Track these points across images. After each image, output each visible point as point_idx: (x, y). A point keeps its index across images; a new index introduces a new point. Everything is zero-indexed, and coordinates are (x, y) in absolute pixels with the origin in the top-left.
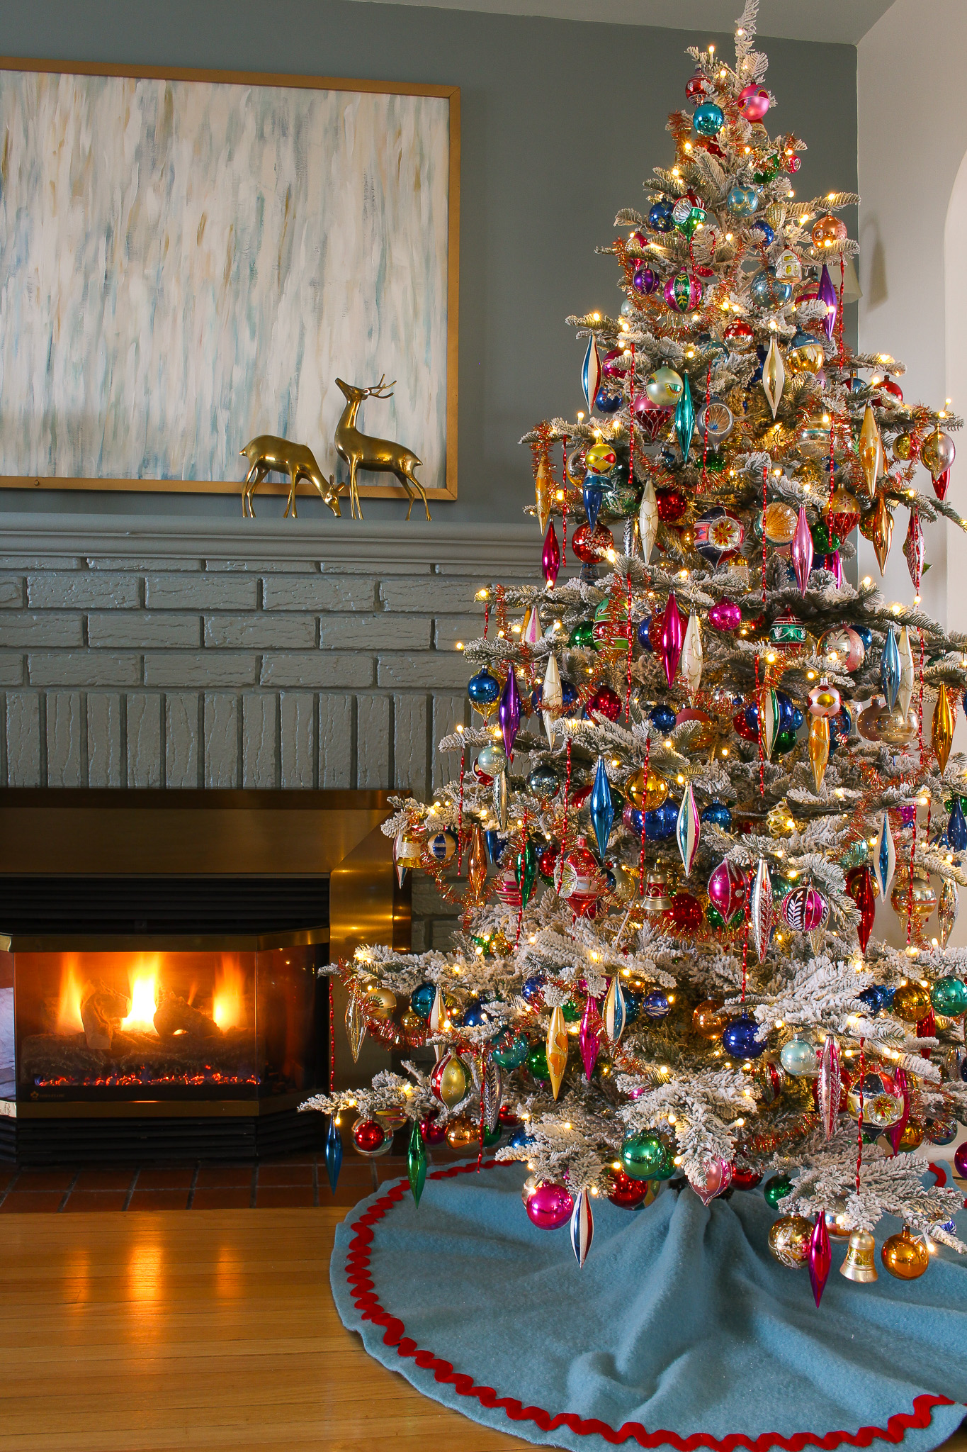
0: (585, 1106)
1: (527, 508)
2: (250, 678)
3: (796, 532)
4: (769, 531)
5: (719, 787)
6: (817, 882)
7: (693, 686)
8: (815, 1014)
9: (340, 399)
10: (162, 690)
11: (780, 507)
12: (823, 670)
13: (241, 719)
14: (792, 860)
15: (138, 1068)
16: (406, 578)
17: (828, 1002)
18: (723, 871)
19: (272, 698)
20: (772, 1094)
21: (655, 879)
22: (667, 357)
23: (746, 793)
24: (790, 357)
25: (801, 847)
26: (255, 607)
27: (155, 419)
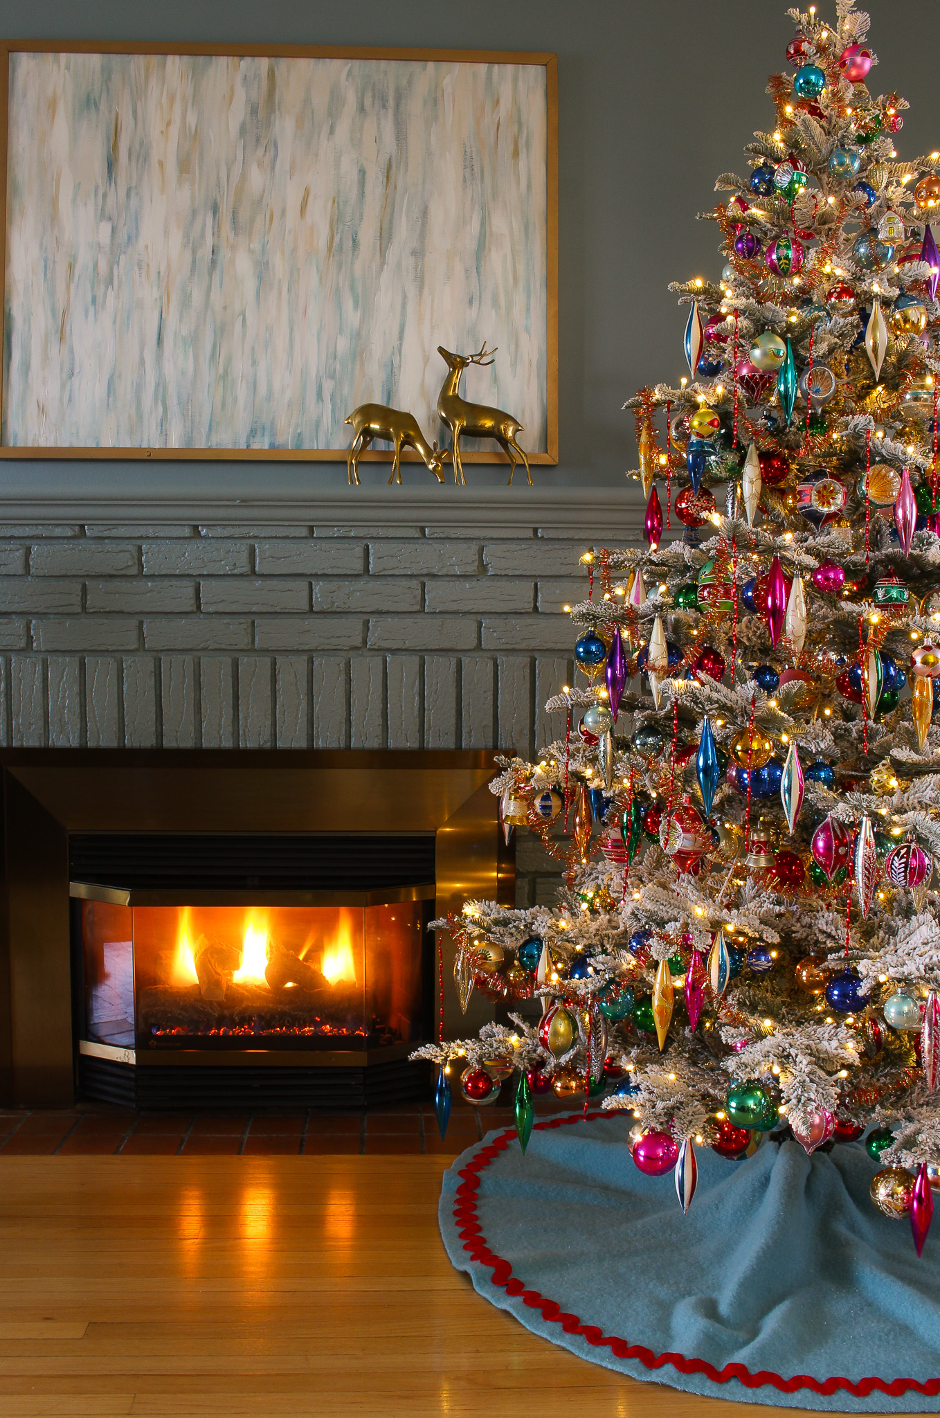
0: (688, 1058)
1: (630, 472)
2: (357, 641)
3: (899, 494)
4: (872, 493)
5: (823, 746)
6: (920, 840)
7: (797, 647)
8: (918, 969)
9: (443, 366)
10: (273, 654)
11: (883, 469)
12: (926, 630)
13: (349, 681)
14: (895, 818)
15: (250, 1019)
16: (510, 542)
17: (931, 958)
18: (826, 829)
19: (379, 660)
20: (874, 1048)
21: (759, 836)
22: (771, 322)
23: (849, 752)
24: (894, 319)
25: (905, 805)
26: (362, 572)
27: (262, 390)
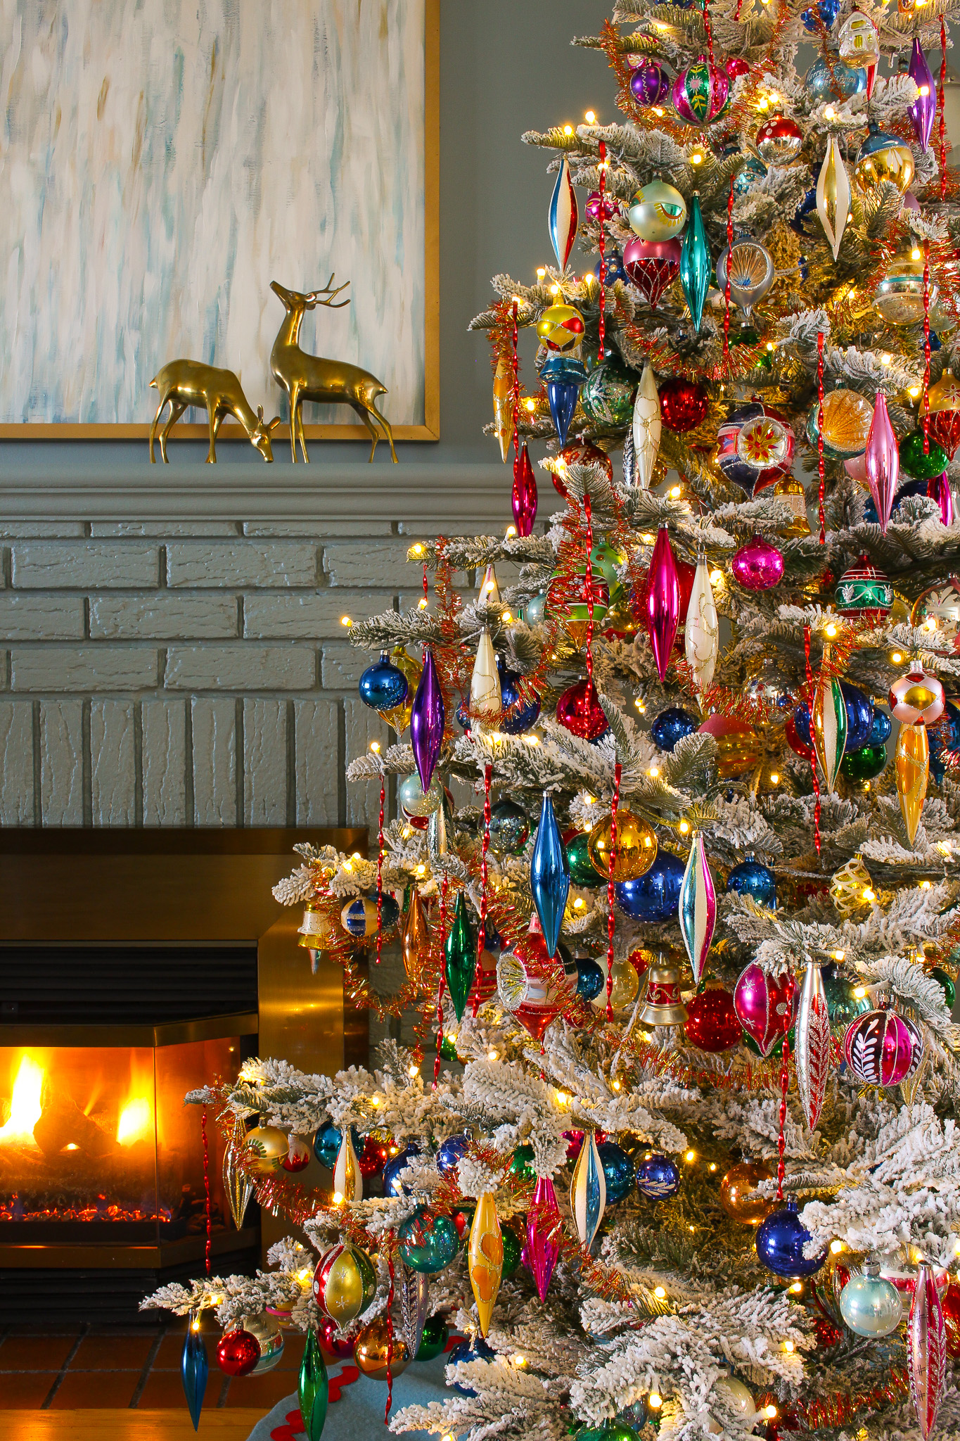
0: (553, 1323)
1: (483, 427)
2: (151, 680)
3: (871, 435)
4: (830, 436)
5: (751, 838)
6: (903, 1002)
7: (704, 678)
10: (34, 695)
11: (847, 395)
12: (914, 649)
13: (138, 734)
14: (860, 966)
15: (10, 1197)
16: (359, 541)
18: (756, 973)
19: (180, 705)
21: (661, 977)
22: (662, 165)
23: (803, 842)
24: (862, 172)
25: (882, 939)
26: (156, 585)
27: (45, 345)
